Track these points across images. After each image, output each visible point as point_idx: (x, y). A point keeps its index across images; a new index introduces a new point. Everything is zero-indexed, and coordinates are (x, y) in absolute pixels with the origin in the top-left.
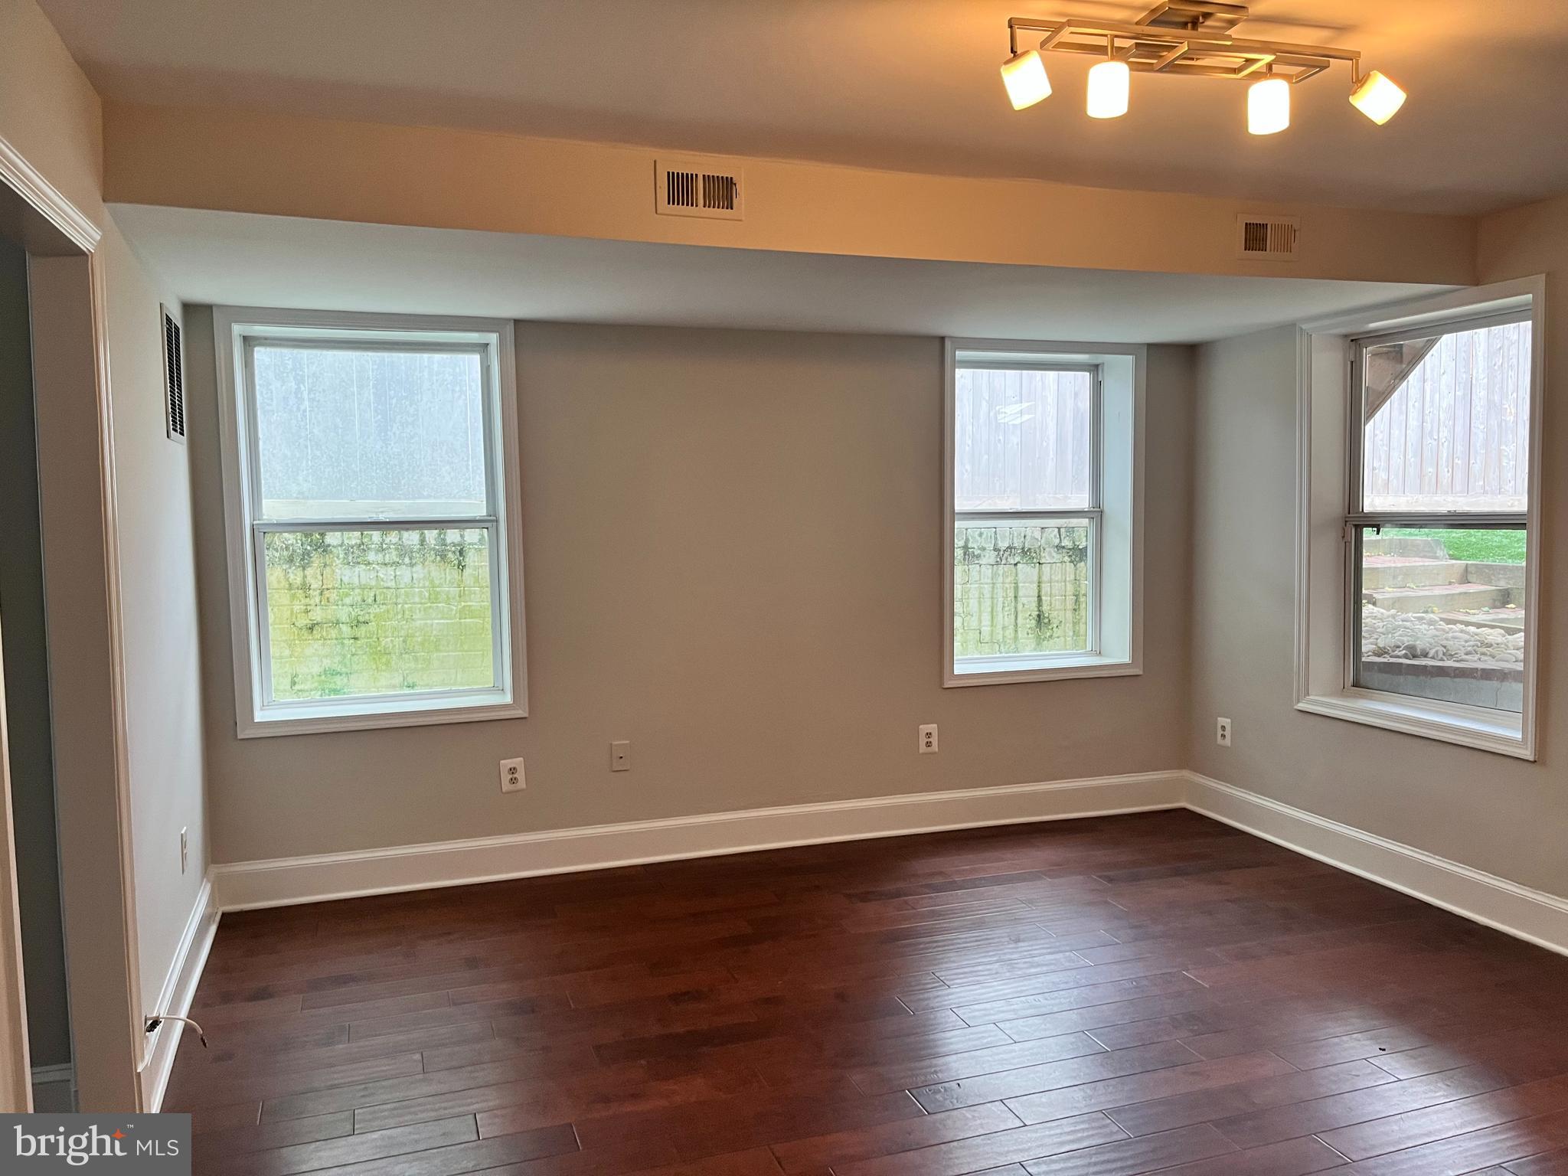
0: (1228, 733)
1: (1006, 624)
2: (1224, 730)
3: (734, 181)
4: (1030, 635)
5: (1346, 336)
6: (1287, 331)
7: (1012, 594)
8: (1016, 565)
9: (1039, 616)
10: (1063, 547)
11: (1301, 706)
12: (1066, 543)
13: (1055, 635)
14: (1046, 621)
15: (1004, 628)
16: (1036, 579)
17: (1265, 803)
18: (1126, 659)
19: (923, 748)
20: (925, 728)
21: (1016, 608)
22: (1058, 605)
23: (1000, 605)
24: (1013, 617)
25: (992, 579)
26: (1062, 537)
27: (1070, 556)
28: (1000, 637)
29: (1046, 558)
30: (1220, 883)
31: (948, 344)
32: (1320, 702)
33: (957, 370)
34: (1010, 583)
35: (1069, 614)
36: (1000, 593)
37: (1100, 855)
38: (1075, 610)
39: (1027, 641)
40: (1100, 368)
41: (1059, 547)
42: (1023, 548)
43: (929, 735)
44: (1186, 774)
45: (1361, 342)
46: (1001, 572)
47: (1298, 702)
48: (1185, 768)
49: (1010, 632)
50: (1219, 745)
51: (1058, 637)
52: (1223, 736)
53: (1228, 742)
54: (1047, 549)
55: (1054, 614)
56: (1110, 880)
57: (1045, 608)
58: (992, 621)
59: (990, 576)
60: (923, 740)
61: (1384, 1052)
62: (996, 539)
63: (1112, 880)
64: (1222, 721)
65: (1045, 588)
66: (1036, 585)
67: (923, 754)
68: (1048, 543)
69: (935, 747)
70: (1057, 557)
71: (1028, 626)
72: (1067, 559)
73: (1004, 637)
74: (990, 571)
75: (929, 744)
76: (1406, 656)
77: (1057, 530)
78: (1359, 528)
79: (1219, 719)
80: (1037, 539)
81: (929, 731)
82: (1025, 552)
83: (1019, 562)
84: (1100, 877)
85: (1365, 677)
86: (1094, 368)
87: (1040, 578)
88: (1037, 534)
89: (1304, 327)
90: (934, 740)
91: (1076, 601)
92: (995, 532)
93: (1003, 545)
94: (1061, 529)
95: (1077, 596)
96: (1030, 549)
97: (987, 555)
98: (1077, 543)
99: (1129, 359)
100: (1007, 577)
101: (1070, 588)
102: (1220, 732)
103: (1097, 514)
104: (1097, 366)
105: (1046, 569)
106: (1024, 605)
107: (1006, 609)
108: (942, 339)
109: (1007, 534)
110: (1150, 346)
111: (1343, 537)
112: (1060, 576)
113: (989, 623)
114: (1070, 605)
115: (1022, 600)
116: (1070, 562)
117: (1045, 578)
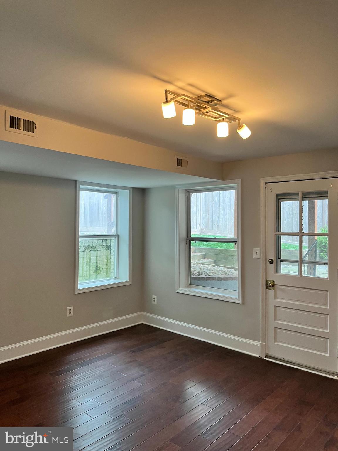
0: (156, 300)
1: (87, 270)
2: (154, 299)
3: (35, 123)
4: (94, 273)
5: (186, 190)
6: (172, 187)
7: (89, 260)
8: (90, 251)
9: (96, 267)
10: (103, 245)
11: (178, 291)
12: (105, 244)
13: (101, 273)
14: (98, 268)
15: (86, 271)
16: (96, 255)
17: (167, 320)
18: (127, 279)
19: (68, 315)
20: (69, 308)
21: (90, 265)
22: (102, 263)
23: (85, 264)
24: (89, 268)
25: (83, 256)
26: (103, 242)
27: (105, 248)
28: (85, 274)
29: (99, 249)
30: (163, 348)
31: (78, 183)
32: (183, 290)
33: (80, 191)
34: (88, 257)
35: (105, 266)
36: (85, 260)
37: (127, 343)
38: (107, 264)
39: (93, 276)
40: (118, 193)
41: (102, 246)
42: (92, 246)
43: (70, 310)
44: (142, 313)
45: (190, 192)
46: (86, 254)
47: (177, 290)
48: (143, 311)
49: (88, 273)
50: (153, 304)
51: (102, 273)
52: (154, 301)
53: (156, 303)
54: (99, 246)
55: (101, 266)
56: (133, 352)
57: (98, 264)
58: (83, 269)
59: (82, 255)
60: (68, 312)
61: (229, 396)
62: (84, 243)
63: (134, 352)
64: (154, 296)
65: (98, 258)
66: (95, 258)
67: (69, 317)
68: (100, 244)
69: (72, 314)
70: (102, 249)
71: (93, 270)
72: (104, 249)
73: (86, 274)
74: (82, 253)
75: (70, 313)
76: (198, 275)
77: (102, 240)
78: (190, 241)
79: (153, 296)
80: (96, 243)
81: (70, 309)
82: (93, 247)
83: (91, 250)
84: (130, 351)
85: (193, 282)
86: (116, 193)
87: (97, 255)
88: (96, 242)
89: (177, 187)
90: (72, 312)
91: (107, 262)
92: (84, 241)
93: (86, 245)
94: (103, 240)
95: (107, 260)
96: (94, 246)
97: (82, 248)
98: (108, 244)
99: (128, 191)
100: (88, 255)
101: (105, 258)
102: (153, 300)
103: (117, 236)
104: (117, 192)
105: (99, 252)
106: (92, 264)
107: (87, 265)
108: (76, 181)
109: (88, 242)
110: (133, 188)
111: (187, 244)
112: (102, 254)
113: (82, 270)
114: (105, 263)
115: (92, 262)
116: (105, 250)
117: (98, 255)
